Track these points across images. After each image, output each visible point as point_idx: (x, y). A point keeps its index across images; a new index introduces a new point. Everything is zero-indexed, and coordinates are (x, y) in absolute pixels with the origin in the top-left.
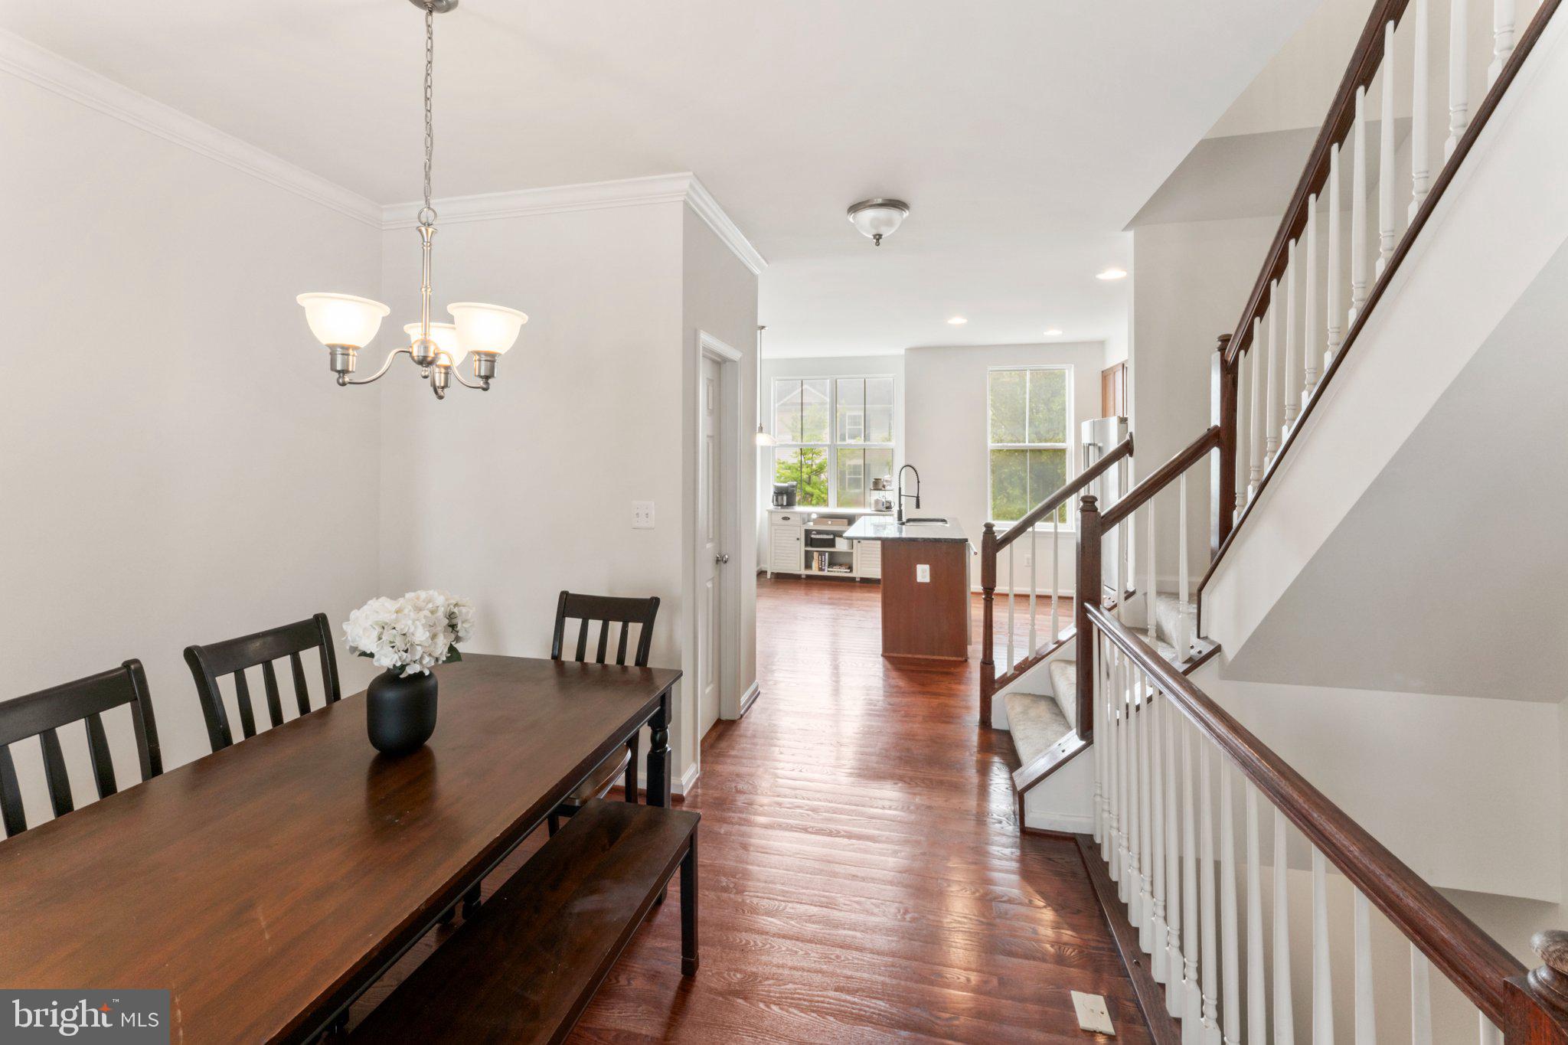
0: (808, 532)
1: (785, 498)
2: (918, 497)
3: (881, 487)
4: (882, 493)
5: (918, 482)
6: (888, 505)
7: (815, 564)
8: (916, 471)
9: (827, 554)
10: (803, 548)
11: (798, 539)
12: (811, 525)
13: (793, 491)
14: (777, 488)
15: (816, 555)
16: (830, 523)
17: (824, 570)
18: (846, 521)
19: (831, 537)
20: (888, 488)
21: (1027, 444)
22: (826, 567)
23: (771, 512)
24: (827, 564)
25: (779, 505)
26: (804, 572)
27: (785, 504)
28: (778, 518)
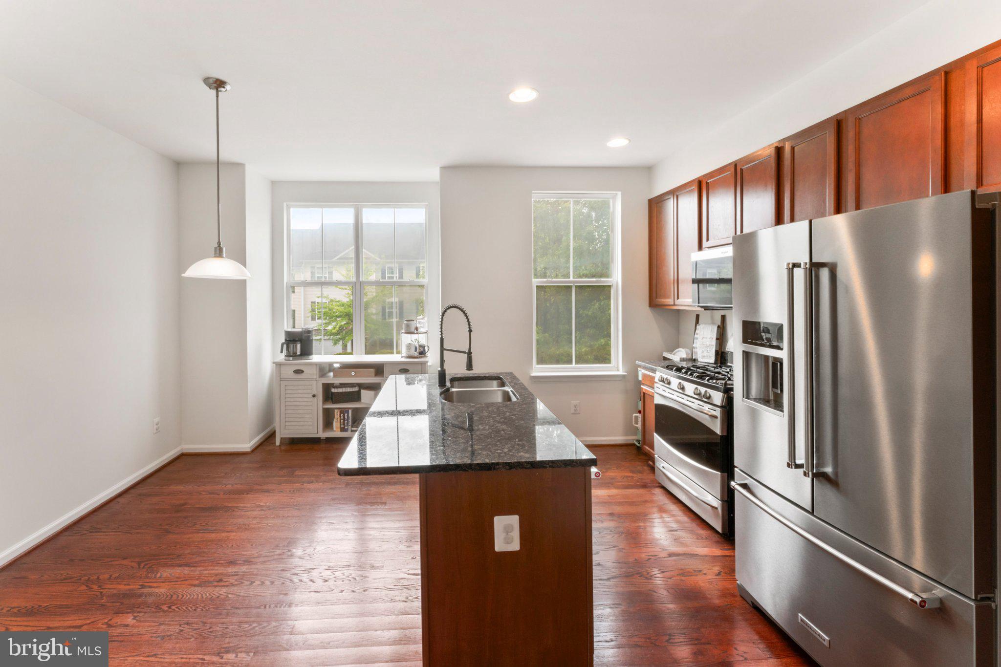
0: (327, 387)
1: (299, 346)
2: (469, 354)
3: (413, 330)
4: (414, 336)
5: (470, 331)
6: (422, 349)
7: (336, 424)
8: (466, 315)
9: (350, 411)
10: (321, 406)
11: (314, 396)
12: (331, 378)
13: (309, 337)
14: (288, 334)
15: (337, 413)
16: (353, 374)
17: (346, 430)
18: (372, 371)
19: (356, 389)
20: (420, 330)
21: (571, 279)
22: (350, 427)
23: (279, 365)
24: (350, 423)
25: (292, 355)
26: (323, 435)
27: (298, 353)
28: (288, 372)
